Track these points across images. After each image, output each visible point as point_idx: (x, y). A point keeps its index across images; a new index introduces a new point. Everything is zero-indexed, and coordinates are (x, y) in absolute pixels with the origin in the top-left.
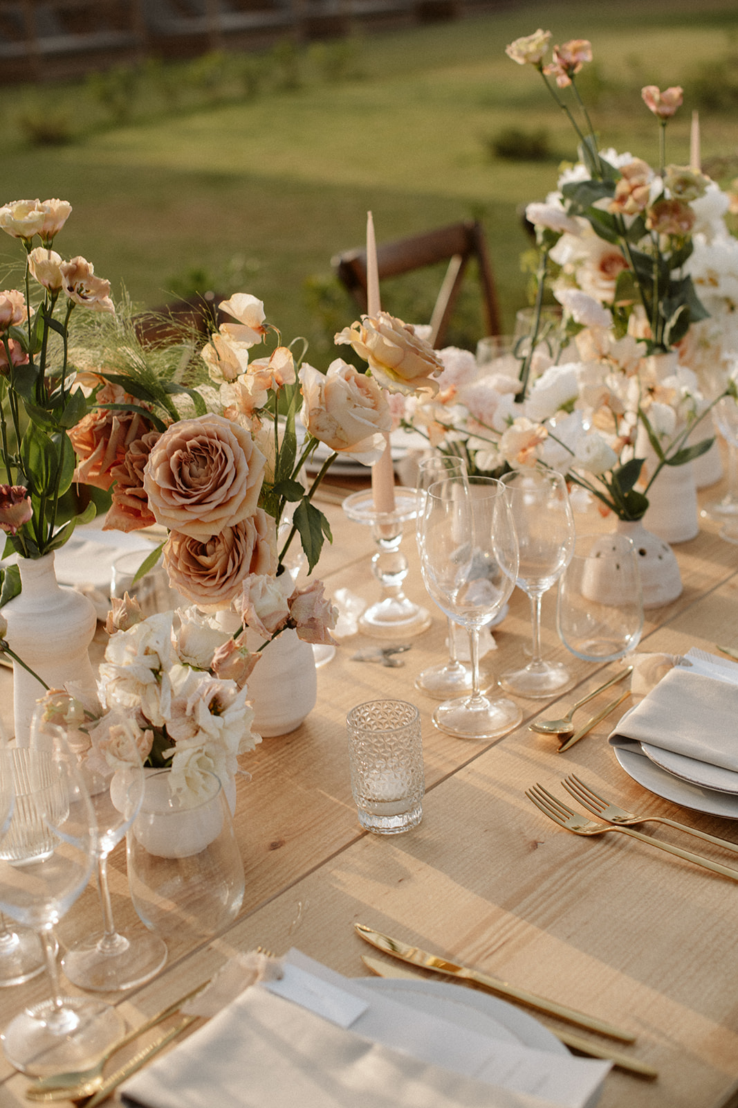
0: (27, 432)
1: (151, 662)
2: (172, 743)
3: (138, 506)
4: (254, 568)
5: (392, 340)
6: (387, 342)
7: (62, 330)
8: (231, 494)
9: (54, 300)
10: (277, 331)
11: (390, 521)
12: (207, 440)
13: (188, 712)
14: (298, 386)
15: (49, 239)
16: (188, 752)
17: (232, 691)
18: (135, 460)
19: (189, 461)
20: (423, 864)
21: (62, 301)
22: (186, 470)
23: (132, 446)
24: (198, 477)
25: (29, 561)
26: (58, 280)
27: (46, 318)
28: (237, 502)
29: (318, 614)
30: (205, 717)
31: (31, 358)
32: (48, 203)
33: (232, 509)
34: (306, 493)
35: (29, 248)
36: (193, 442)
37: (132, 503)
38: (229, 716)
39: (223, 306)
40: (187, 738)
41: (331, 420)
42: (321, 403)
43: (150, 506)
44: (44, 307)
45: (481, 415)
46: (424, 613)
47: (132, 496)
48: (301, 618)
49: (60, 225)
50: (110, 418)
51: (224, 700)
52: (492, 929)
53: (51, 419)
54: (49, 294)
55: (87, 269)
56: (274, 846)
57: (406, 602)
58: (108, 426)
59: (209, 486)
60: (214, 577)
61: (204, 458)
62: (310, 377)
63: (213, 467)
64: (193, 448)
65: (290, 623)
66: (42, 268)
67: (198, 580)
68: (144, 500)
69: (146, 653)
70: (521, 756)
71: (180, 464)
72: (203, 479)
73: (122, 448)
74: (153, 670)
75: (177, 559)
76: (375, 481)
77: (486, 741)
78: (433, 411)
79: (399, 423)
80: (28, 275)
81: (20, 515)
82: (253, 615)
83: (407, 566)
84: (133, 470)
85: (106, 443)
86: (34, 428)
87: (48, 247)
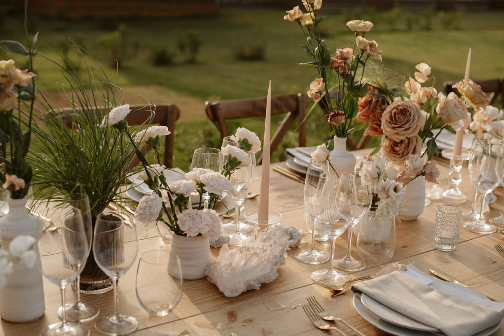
0: (346, 95)
1: (377, 171)
2: (379, 200)
3: (378, 128)
4: (414, 153)
5: (472, 88)
6: (471, 89)
7: (364, 65)
8: (411, 126)
9: (362, 54)
10: (434, 78)
11: (459, 159)
12: (406, 108)
13: (386, 190)
14: (437, 99)
15: (364, 34)
16: (384, 203)
17: (402, 186)
18: (379, 112)
19: (398, 113)
20: (454, 260)
21: (365, 55)
22: (397, 116)
23: (378, 108)
24: (401, 119)
25: (339, 138)
26: (365, 47)
27: (358, 60)
28: (412, 129)
29: (433, 171)
30: (391, 192)
31: (351, 72)
32: (366, 22)
33: (410, 131)
34: (434, 137)
35: (357, 36)
36: (401, 107)
37: (375, 127)
38: (399, 193)
39: (417, 67)
40: (384, 199)
41: (447, 111)
42: (445, 105)
43: (382, 127)
44: (358, 56)
45: (497, 130)
46: (464, 197)
47: (376, 124)
48: (428, 171)
49: (368, 30)
50: (372, 99)
51: (398, 189)
52: (476, 279)
53: (355, 92)
54: (361, 52)
55: (375, 45)
56: (404, 247)
57: (459, 192)
58: (371, 101)
59: (404, 122)
60: (399, 155)
61: (404, 113)
62: (442, 97)
63: (406, 116)
64: (401, 110)
65: (423, 174)
66: (361, 42)
67: (394, 155)
68: (380, 126)
69: (377, 167)
70: (494, 240)
71: (395, 114)
72: (402, 120)
73: (375, 108)
74: (378, 173)
75: (387, 147)
76: (457, 133)
77: (482, 234)
78: (480, 125)
79: (467, 127)
80: (356, 44)
81: (340, 121)
82: (412, 167)
83: (462, 177)
84: (378, 116)
85: (369, 107)
86: (349, 95)
87: (363, 37)
